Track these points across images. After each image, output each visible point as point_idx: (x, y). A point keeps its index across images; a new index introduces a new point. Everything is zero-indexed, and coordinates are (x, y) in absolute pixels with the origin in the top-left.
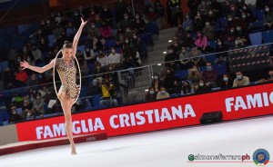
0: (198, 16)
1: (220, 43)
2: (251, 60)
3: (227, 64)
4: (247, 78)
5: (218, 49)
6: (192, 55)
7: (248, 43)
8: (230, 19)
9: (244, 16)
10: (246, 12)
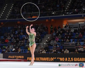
0: (57, 32)
1: (62, 40)
2: (70, 46)
3: (63, 46)
4: (68, 51)
5: (62, 42)
6: (54, 42)
7: (70, 42)
8: (66, 34)
9: (70, 34)
10: (71, 33)
